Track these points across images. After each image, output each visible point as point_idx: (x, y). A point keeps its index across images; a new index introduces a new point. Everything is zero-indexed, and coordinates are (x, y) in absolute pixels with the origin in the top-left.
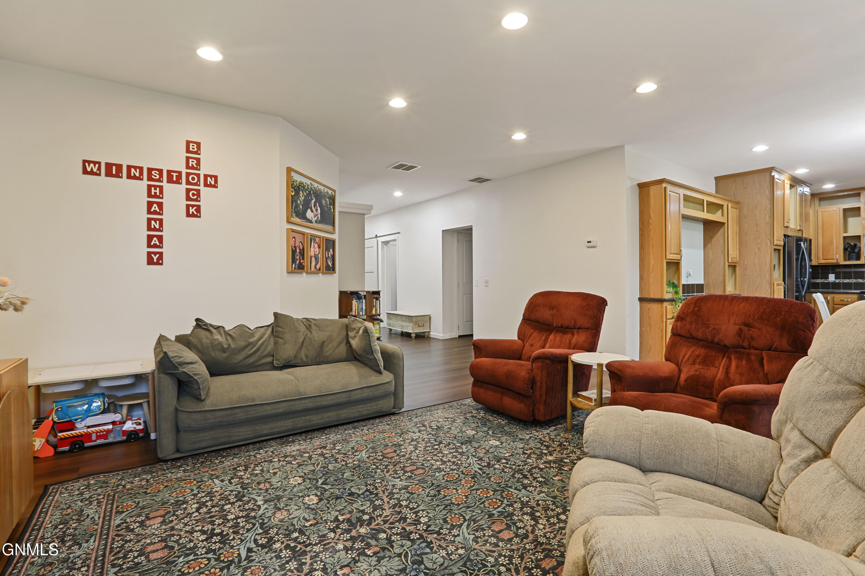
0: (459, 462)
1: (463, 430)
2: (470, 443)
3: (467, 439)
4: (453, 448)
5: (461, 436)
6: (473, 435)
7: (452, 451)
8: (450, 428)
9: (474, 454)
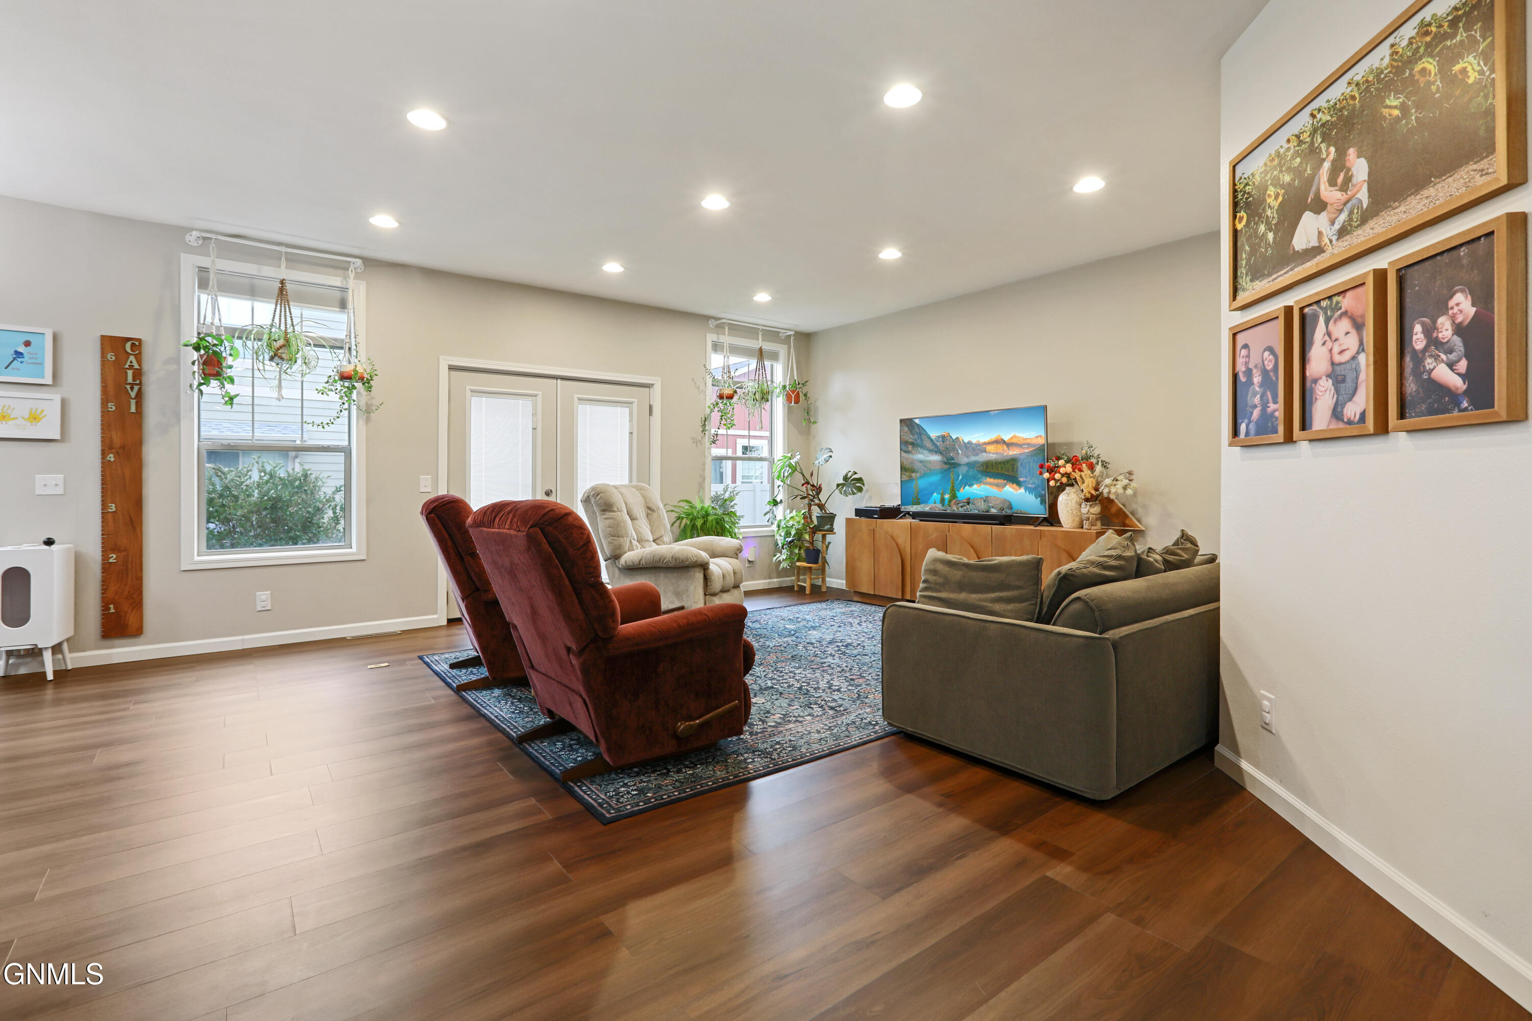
0: (775, 672)
1: (769, 703)
2: (761, 688)
3: (764, 692)
4: (782, 683)
5: (772, 695)
6: (755, 697)
7: (784, 681)
8: (790, 705)
9: (758, 679)
